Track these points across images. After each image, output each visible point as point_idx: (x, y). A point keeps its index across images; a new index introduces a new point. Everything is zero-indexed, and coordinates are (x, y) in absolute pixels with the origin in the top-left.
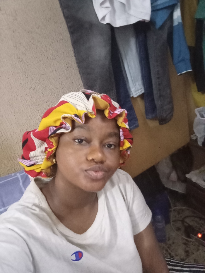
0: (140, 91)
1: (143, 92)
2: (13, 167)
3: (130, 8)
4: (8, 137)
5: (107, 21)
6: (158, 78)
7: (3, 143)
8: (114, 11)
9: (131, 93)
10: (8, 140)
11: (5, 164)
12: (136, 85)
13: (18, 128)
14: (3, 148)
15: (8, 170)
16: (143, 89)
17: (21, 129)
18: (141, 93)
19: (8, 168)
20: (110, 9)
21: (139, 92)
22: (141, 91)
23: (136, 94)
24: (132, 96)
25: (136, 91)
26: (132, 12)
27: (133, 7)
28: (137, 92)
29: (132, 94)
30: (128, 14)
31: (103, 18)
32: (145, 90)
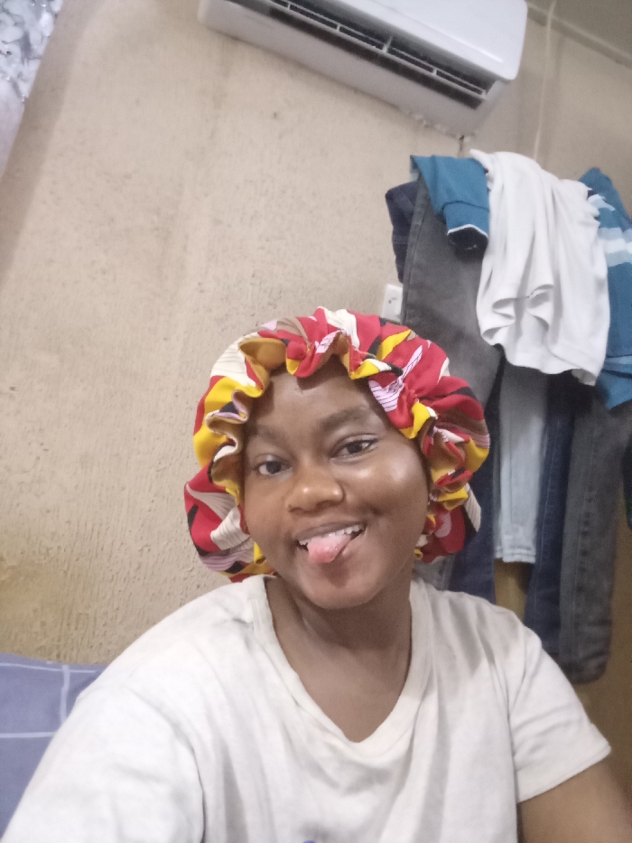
0: (524, 551)
1: (532, 560)
2: (58, 647)
3: (555, 340)
4: (102, 549)
5: (499, 338)
6: (585, 534)
7: (77, 560)
8: (517, 332)
9: (498, 548)
10: (97, 556)
11: (43, 624)
12: (517, 530)
13: (142, 539)
14: (69, 573)
15: (40, 648)
16: (533, 552)
17: (147, 546)
18: (525, 559)
19: (43, 643)
20: (512, 322)
21: (520, 554)
22: (527, 555)
23: (513, 554)
24: (498, 556)
25: (513, 547)
26: (557, 350)
27: (562, 340)
28: (518, 551)
29: (502, 550)
30: (549, 351)
31: (492, 332)
32: (538, 556)
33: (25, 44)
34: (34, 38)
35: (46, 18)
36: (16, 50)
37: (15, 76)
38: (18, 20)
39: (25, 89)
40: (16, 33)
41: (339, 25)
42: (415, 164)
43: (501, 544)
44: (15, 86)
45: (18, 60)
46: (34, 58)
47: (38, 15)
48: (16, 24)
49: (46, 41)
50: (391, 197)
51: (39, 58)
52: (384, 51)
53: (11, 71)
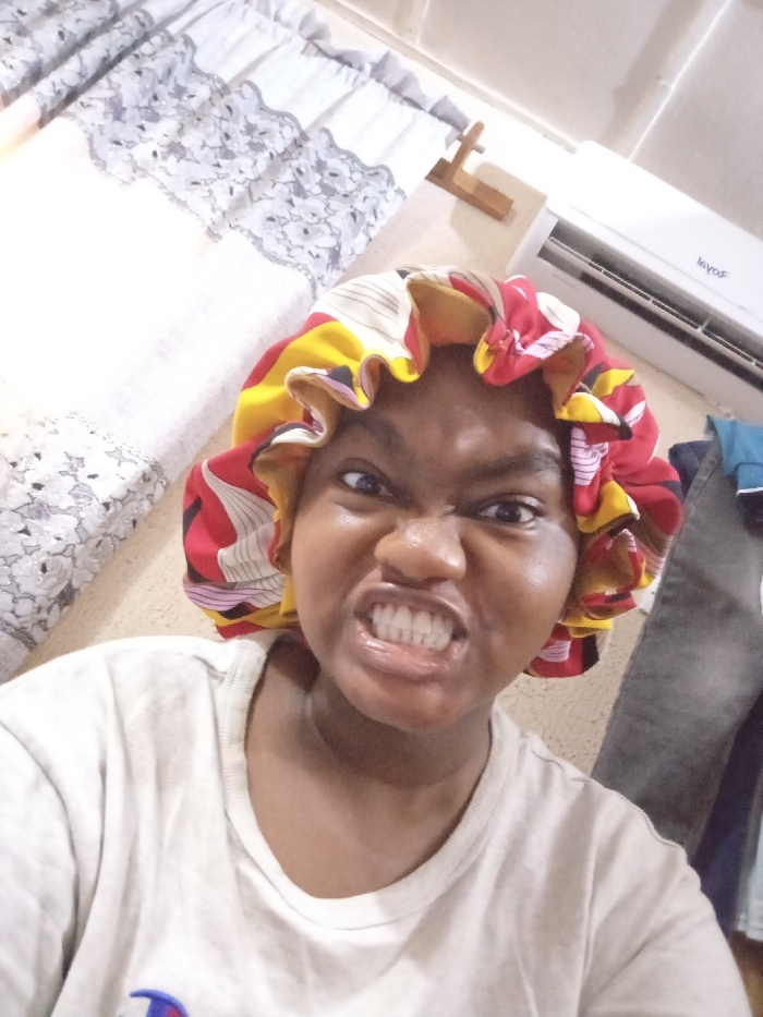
24: (741, 927)
33: (335, 255)
34: (345, 251)
35: (362, 238)
36: (325, 256)
37: (316, 278)
38: (336, 232)
40: (331, 242)
41: (653, 298)
42: (711, 426)
43: (747, 911)
44: (314, 287)
45: (325, 265)
46: (338, 269)
47: (355, 235)
48: (332, 235)
49: (354, 258)
50: (675, 452)
51: (344, 270)
52: (698, 332)
53: (315, 272)
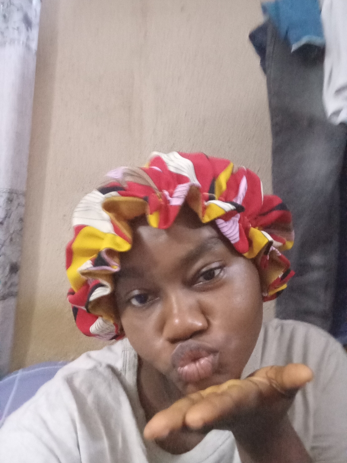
33: (27, 20)
34: (31, 15)
36: (22, 25)
37: (25, 40)
38: (19, 7)
39: (34, 45)
42: (265, 9)
44: (27, 46)
45: (24, 30)
46: (34, 26)
48: (18, 10)
49: (39, 14)
50: (253, 37)
51: (37, 25)
53: (22, 38)
